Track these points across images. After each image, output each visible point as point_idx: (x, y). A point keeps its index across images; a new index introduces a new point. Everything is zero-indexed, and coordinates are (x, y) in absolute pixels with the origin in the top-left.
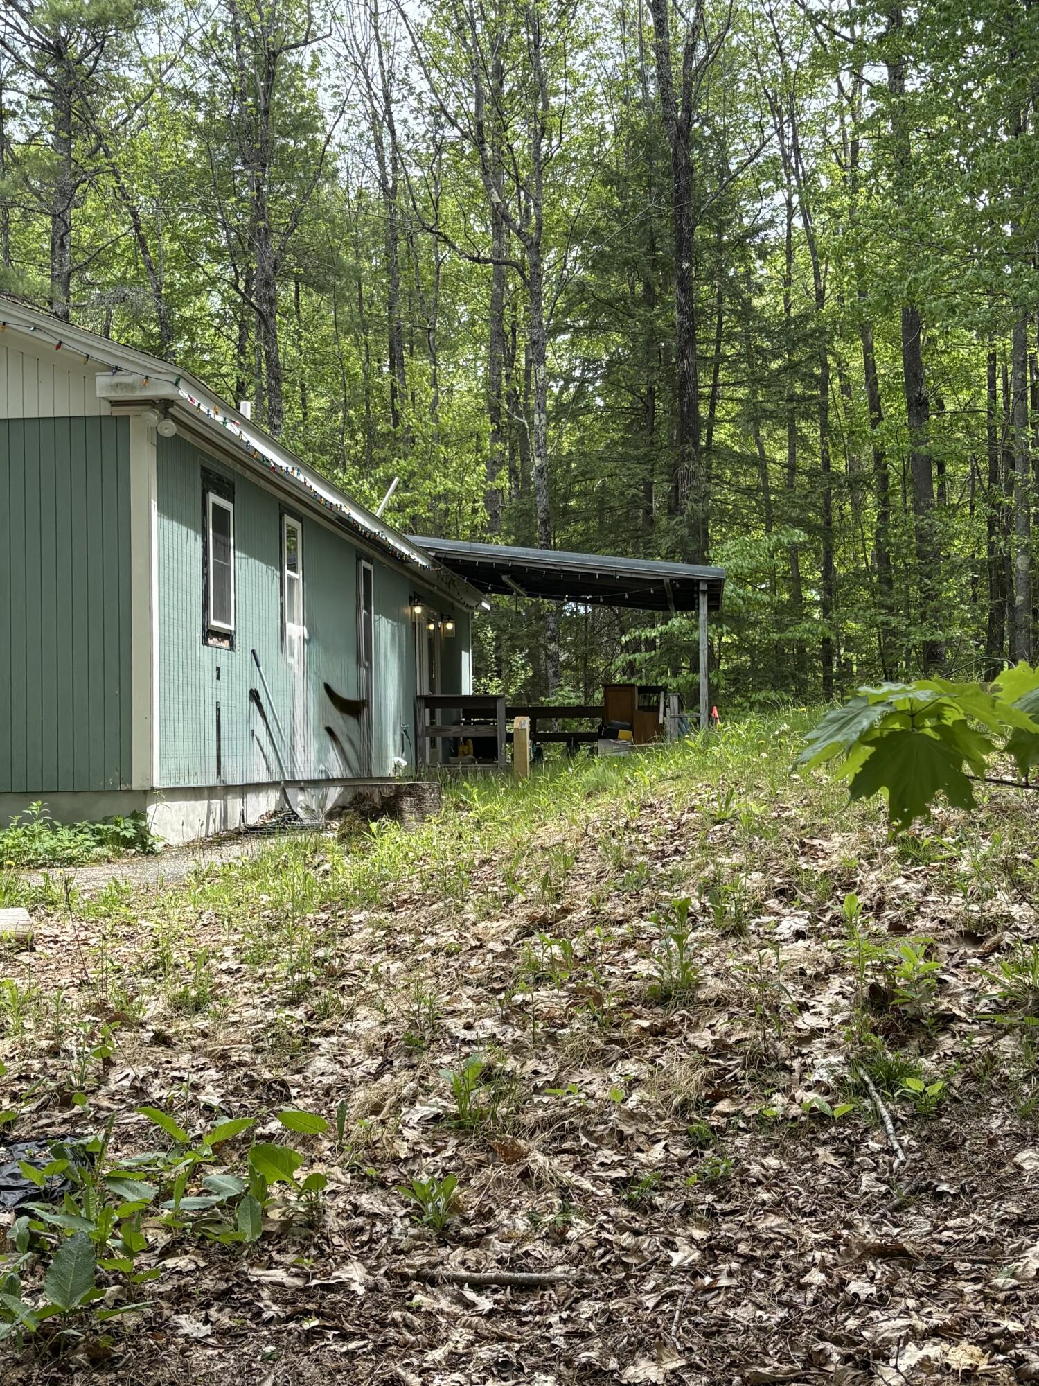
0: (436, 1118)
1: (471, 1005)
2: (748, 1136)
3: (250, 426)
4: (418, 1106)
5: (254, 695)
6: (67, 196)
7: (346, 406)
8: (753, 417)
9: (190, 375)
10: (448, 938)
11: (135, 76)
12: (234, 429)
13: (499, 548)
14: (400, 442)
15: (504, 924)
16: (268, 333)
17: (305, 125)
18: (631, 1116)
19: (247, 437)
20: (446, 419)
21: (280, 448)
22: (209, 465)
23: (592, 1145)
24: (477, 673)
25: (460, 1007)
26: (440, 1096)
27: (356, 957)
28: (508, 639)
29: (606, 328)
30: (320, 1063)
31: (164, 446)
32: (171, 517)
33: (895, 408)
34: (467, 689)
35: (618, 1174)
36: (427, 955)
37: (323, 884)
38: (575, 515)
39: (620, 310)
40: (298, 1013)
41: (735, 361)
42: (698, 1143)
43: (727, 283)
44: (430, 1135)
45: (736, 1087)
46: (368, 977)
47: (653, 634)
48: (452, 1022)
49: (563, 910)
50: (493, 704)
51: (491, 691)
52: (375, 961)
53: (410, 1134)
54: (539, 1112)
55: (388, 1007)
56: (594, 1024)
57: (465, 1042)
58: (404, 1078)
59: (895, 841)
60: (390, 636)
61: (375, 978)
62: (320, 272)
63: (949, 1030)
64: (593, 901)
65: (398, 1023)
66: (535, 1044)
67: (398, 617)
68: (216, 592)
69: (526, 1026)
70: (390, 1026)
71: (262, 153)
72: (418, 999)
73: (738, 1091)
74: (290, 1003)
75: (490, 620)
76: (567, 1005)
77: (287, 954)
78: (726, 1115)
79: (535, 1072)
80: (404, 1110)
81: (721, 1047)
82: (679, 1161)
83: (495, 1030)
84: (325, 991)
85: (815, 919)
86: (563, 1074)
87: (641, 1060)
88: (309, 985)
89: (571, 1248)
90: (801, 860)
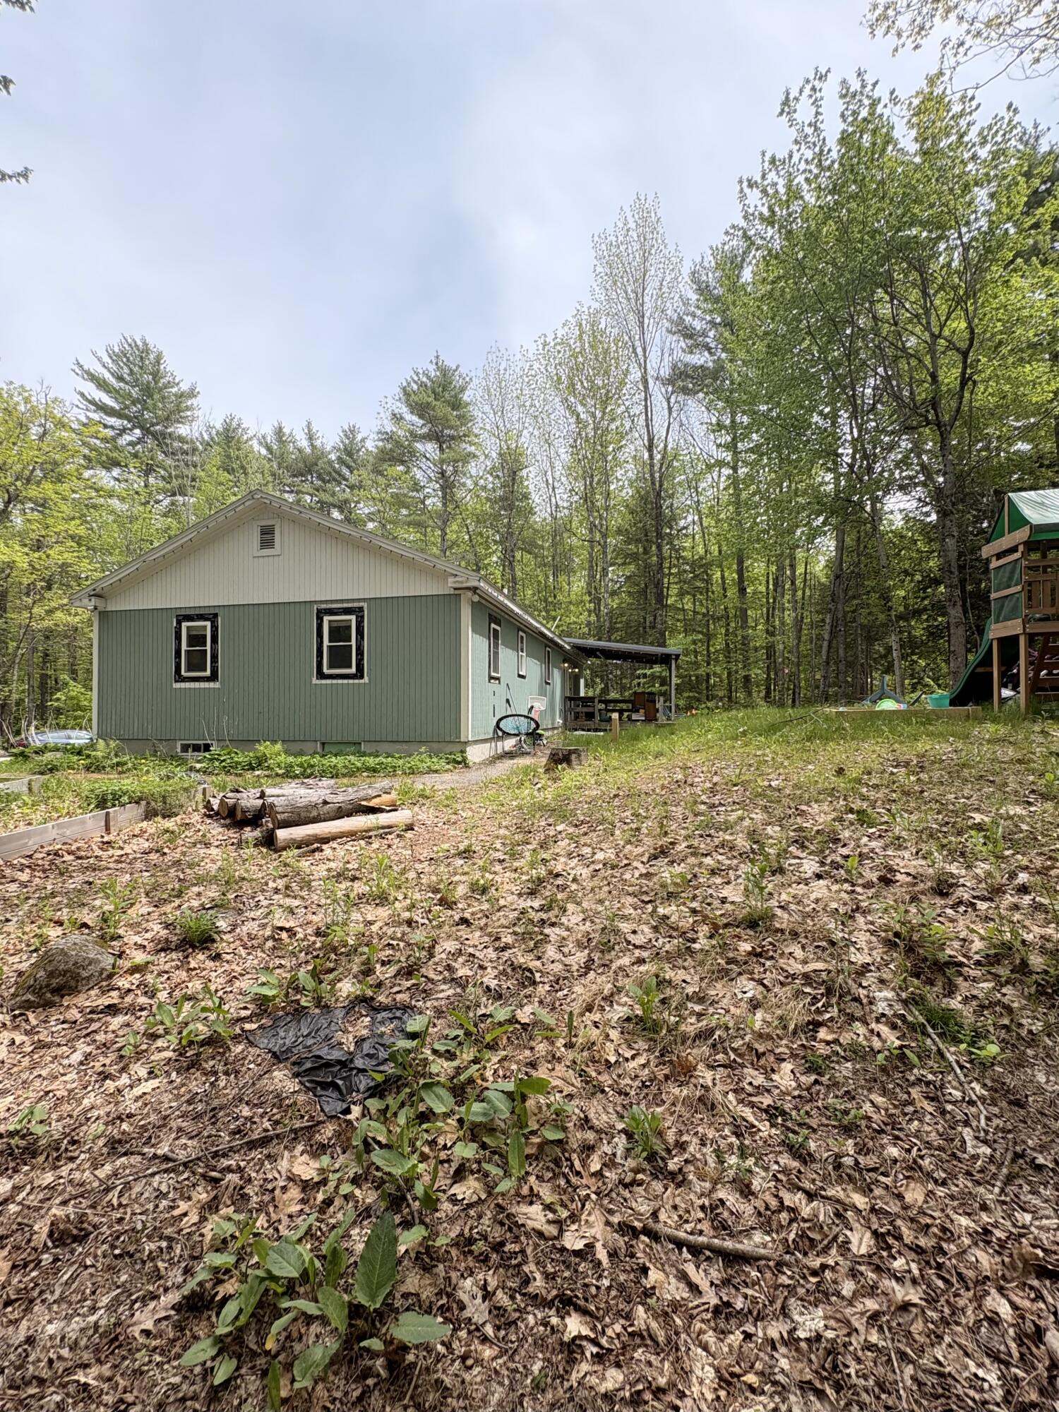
0: (628, 1019)
1: (632, 911)
2: (849, 1065)
3: (506, 597)
4: (616, 1006)
5: (508, 701)
6: (445, 522)
7: (539, 592)
8: (681, 594)
9: (485, 578)
10: (610, 854)
11: (469, 483)
12: (501, 598)
13: (591, 642)
14: (557, 605)
15: (640, 850)
16: (512, 569)
17: (526, 497)
18: (760, 1036)
19: (506, 601)
20: (573, 597)
21: (519, 606)
22: (491, 613)
23: (739, 1060)
24: (586, 686)
25: (627, 912)
26: (627, 995)
27: (562, 860)
28: (594, 674)
29: (630, 563)
30: (551, 951)
31: (473, 604)
32: (476, 633)
33: (732, 592)
34: (582, 694)
35: (767, 1101)
36: (601, 866)
37: (540, 797)
38: (618, 630)
39: (634, 557)
40: (536, 904)
41: (675, 575)
42: (813, 1068)
43: (673, 548)
44: (627, 1036)
45: (827, 1016)
46: (571, 878)
47: (648, 672)
48: (625, 927)
49: (672, 843)
50: (591, 699)
51: (590, 694)
52: (572, 865)
53: (614, 1034)
54: (693, 1020)
55: (585, 905)
56: (714, 942)
57: (636, 947)
58: (604, 978)
59: (851, 811)
60: (557, 676)
61: (575, 880)
62: (530, 547)
63: (960, 974)
64: (687, 838)
65: (592, 922)
66: (679, 954)
67: (559, 668)
68: (494, 662)
69: (670, 936)
70: (588, 924)
71: (511, 507)
72: (601, 902)
73: (831, 1019)
74: (531, 894)
75: (589, 667)
76: (691, 920)
77: (527, 851)
78: (828, 1043)
79: (684, 981)
80: (608, 1008)
81: (806, 976)
82: (808, 1089)
83: (651, 936)
84: (549, 887)
85: (822, 864)
86: (704, 985)
87: (752, 979)
88: (540, 881)
89: (760, 1204)
90: (799, 820)
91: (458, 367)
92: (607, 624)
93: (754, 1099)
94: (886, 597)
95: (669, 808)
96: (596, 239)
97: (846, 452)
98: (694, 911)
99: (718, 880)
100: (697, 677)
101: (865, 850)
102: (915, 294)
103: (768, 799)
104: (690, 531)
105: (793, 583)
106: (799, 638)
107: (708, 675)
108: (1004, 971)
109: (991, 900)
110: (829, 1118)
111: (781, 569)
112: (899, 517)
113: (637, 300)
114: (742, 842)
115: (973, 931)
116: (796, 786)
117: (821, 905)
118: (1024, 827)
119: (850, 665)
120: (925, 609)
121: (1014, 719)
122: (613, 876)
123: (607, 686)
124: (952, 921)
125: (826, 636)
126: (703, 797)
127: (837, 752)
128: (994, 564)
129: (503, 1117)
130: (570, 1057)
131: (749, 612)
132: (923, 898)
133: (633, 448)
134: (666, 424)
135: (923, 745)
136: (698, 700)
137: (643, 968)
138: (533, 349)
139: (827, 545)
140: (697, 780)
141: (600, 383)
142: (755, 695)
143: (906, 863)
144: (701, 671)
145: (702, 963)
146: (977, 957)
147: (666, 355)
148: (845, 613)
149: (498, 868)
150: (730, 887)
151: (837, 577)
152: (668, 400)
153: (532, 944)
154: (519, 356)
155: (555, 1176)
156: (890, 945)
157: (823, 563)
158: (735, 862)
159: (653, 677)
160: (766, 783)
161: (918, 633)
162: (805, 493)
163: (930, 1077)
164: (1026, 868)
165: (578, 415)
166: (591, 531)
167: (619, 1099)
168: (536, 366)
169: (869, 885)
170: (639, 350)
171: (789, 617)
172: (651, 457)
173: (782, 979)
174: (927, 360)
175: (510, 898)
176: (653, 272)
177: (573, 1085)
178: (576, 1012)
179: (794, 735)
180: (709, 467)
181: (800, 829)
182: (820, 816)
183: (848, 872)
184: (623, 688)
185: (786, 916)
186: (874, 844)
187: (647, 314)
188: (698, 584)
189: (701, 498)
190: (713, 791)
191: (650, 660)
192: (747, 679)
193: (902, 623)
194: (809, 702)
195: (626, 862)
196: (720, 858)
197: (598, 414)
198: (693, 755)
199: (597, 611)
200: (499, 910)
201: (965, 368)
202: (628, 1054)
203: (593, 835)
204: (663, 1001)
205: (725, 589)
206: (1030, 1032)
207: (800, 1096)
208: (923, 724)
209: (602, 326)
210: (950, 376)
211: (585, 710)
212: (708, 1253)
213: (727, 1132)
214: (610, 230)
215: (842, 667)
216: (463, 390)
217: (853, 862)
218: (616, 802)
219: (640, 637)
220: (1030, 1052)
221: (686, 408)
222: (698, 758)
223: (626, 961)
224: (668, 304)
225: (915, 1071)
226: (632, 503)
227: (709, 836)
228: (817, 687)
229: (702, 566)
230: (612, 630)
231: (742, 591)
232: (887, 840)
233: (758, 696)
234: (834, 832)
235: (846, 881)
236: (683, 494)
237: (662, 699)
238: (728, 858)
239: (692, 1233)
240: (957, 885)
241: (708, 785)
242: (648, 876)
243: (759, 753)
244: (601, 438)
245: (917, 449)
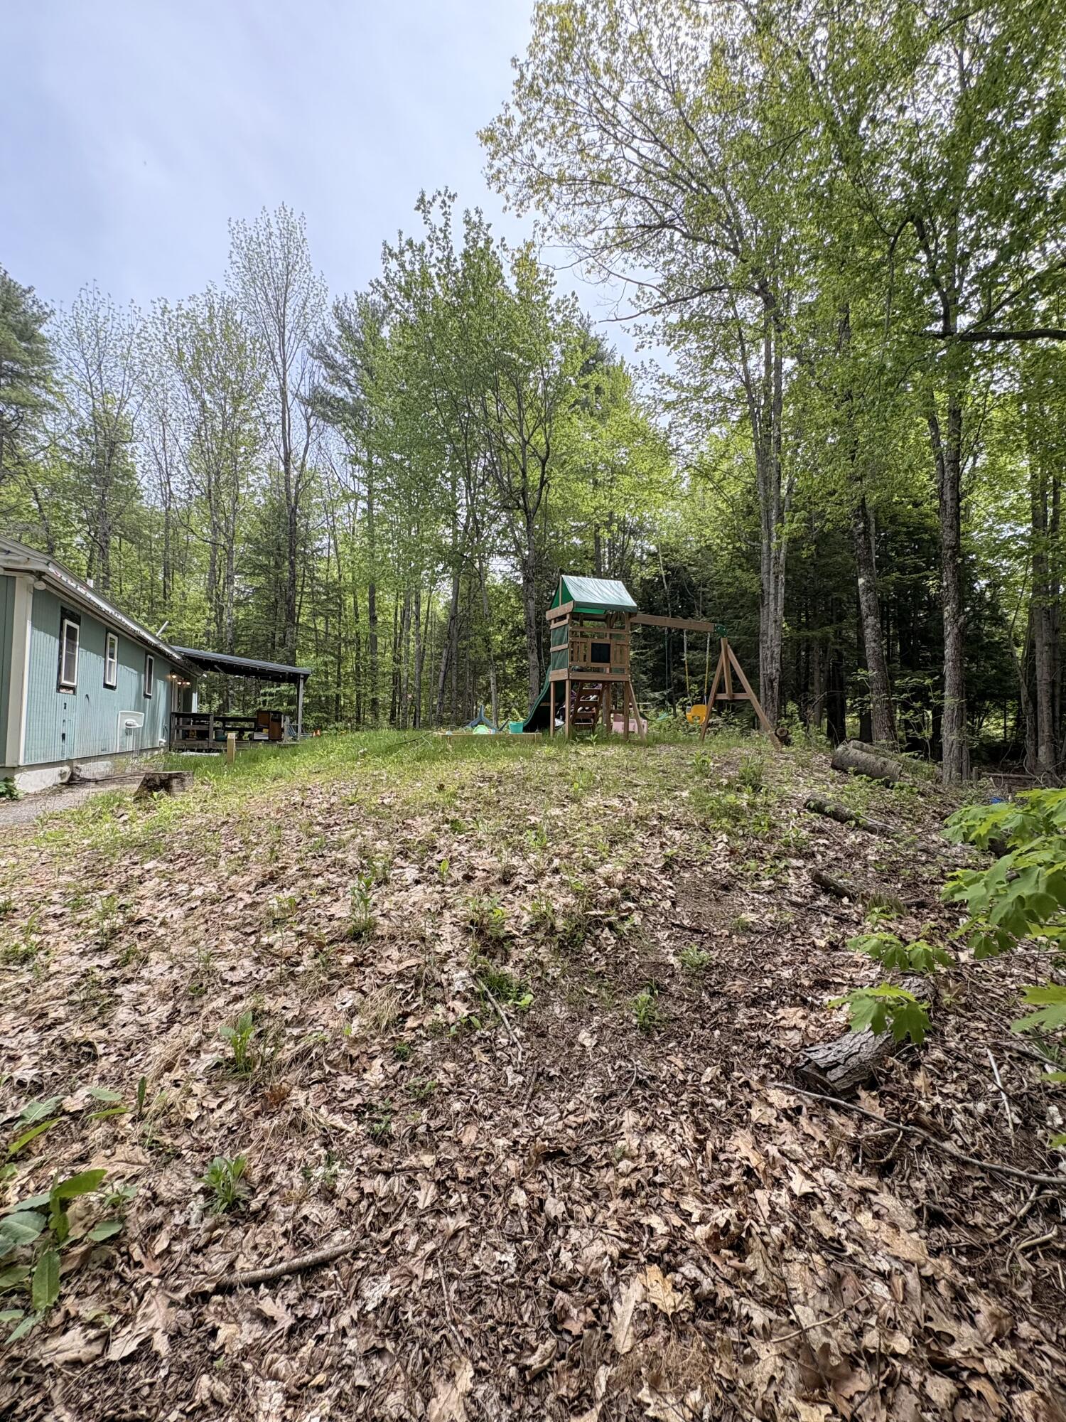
0: (218, 1065)
1: (232, 946)
2: (429, 1044)
3: (92, 591)
4: (203, 1056)
7: (142, 589)
8: (315, 614)
10: (212, 888)
11: (42, 438)
12: (82, 591)
13: (209, 654)
14: (167, 607)
15: (247, 879)
16: (104, 555)
17: (128, 475)
18: (355, 1041)
19: (89, 595)
21: (110, 603)
22: (65, 606)
23: (334, 1071)
24: (200, 701)
25: (225, 949)
26: (218, 1040)
27: (148, 902)
29: (259, 575)
30: (122, 1014)
31: (36, 592)
32: (40, 629)
33: (364, 619)
35: (357, 1100)
36: (198, 903)
37: (124, 831)
38: (243, 643)
39: (264, 569)
40: (106, 962)
41: (309, 594)
42: (401, 1056)
43: (307, 567)
44: (214, 1084)
45: (415, 1005)
46: (158, 922)
47: (273, 690)
48: (221, 965)
49: (282, 868)
50: (206, 716)
51: (205, 710)
52: (162, 906)
53: (198, 1088)
54: (292, 1044)
55: (173, 950)
56: (318, 961)
57: (233, 984)
58: (191, 1028)
59: (447, 821)
60: (161, 689)
61: (163, 924)
62: (133, 535)
63: (513, 944)
64: (298, 861)
65: (182, 967)
66: (282, 981)
67: (165, 680)
68: (66, 666)
69: (273, 965)
70: (176, 970)
71: (106, 482)
72: (195, 943)
73: (417, 1008)
74: (100, 950)
75: (205, 681)
76: (296, 944)
77: (99, 900)
78: (413, 1029)
79: (284, 1008)
80: (192, 1061)
81: (400, 974)
82: (394, 1077)
83: (252, 969)
84: (127, 937)
85: (421, 870)
86: (304, 1006)
87: (353, 989)
88: (114, 932)
89: (341, 1204)
90: (405, 833)
91: (30, 290)
92: (230, 636)
93: (345, 1104)
94: (487, 641)
95: (283, 832)
96: (233, 225)
97: (462, 512)
98: (300, 934)
99: (327, 899)
100: (327, 697)
101: (455, 854)
102: (513, 404)
103: (379, 815)
104: (325, 553)
105: (417, 618)
106: (421, 668)
107: (338, 696)
108: (540, 936)
109: (536, 882)
110: (409, 1097)
111: (407, 603)
112: (500, 576)
113: (278, 307)
114: (353, 859)
115: (523, 909)
116: (405, 803)
117: (417, 907)
118: (560, 824)
119: (461, 694)
120: (515, 653)
121: (561, 743)
122: (212, 912)
123: (226, 702)
124: (511, 903)
125: (443, 668)
126: (320, 819)
127: (440, 771)
128: (553, 626)
129: (28, 1242)
130: (139, 1132)
131: (379, 639)
132: (493, 888)
133: (268, 455)
134: (304, 443)
135: (502, 764)
136: (327, 720)
137: (239, 1006)
138: (147, 311)
139: (446, 589)
140: (315, 801)
141: (233, 378)
142: (381, 717)
143: (484, 860)
144: (332, 692)
145: (304, 985)
146: (525, 929)
147: (307, 375)
148: (458, 650)
149: (52, 925)
150: (339, 904)
151: (453, 618)
152: (308, 420)
153: (95, 1011)
154: (127, 311)
155: (105, 1281)
156: (467, 931)
157: (442, 605)
158: (345, 878)
159: (280, 696)
160: (379, 801)
161: (509, 671)
162: (428, 541)
163: (488, 1034)
164: (557, 855)
165: (204, 403)
166: (214, 532)
167: (199, 1158)
168: (151, 330)
169: (454, 885)
170: (278, 359)
171: (413, 648)
172: (287, 471)
173: (378, 981)
174: (520, 457)
175: (67, 961)
176: (296, 288)
177: (139, 1163)
178: (149, 1078)
179: (407, 754)
180: (347, 498)
181: (405, 841)
182: (423, 827)
183: (441, 875)
184: (246, 705)
185: (387, 922)
186: (462, 848)
187: (289, 327)
188: (332, 607)
189: (337, 524)
190: (329, 811)
191: (278, 678)
192: (374, 702)
193: (499, 663)
194: (427, 725)
195: (229, 894)
196: (331, 876)
197: (229, 411)
198: (313, 777)
199: (218, 619)
200: (47, 979)
201: (543, 473)
202: (213, 1105)
203: (193, 869)
204: (259, 1035)
205: (357, 615)
206: (553, 978)
207: (386, 1086)
208: (504, 746)
209: (238, 318)
210: (534, 475)
211: (197, 728)
212: (286, 1277)
213: (316, 1146)
214: (250, 223)
215: (454, 695)
216: (39, 320)
217: (445, 865)
218: (224, 830)
219: (269, 654)
220: (552, 993)
221: (325, 434)
222: (318, 779)
223: (220, 1002)
224: (311, 326)
225: (478, 1033)
226: (265, 513)
227: (322, 856)
228: (434, 712)
229: (335, 590)
230: (236, 641)
231: (373, 619)
232: (471, 844)
233: (384, 719)
234: (433, 841)
235: (438, 882)
236: (319, 516)
237: (288, 719)
238: (339, 876)
239: (271, 1265)
240: (515, 874)
241: (325, 806)
242: (254, 905)
243: (376, 773)
244: (231, 434)
245: (511, 523)
